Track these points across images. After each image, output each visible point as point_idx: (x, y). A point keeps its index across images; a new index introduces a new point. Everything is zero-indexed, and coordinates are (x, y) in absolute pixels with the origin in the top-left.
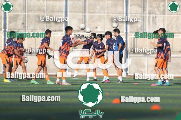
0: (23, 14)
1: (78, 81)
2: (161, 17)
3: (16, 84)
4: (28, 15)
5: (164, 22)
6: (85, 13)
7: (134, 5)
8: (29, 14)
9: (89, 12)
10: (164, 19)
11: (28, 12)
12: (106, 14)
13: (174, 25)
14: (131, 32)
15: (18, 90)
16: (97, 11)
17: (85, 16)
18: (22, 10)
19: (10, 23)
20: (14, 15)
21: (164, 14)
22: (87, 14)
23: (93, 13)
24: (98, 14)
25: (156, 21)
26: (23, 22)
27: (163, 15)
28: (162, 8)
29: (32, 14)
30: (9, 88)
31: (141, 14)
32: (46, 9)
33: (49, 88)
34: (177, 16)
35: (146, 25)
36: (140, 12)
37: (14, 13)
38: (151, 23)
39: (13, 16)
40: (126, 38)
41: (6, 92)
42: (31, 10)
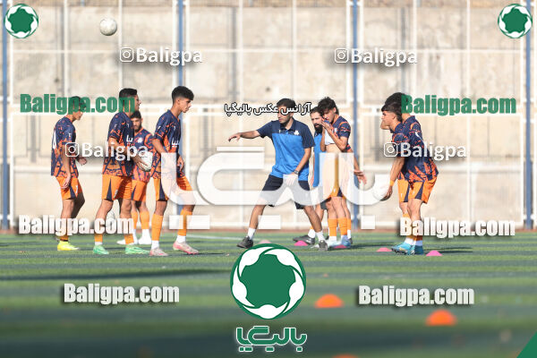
0: (54, 52)
1: (218, 245)
2: (453, 55)
3: (38, 256)
4: (70, 55)
5: (462, 71)
6: (234, 46)
7: (377, 21)
8: (74, 51)
9: (247, 46)
10: (461, 63)
11: (70, 48)
12: (295, 50)
13: (490, 78)
14: (368, 101)
15: (45, 272)
16: (269, 41)
17: (234, 55)
18: (52, 42)
19: (19, 78)
20: (30, 55)
21: (462, 47)
22: (241, 51)
23: (258, 46)
24: (274, 50)
25: (439, 67)
26: (55, 77)
27: (458, 51)
28: (455, 32)
29: (81, 52)
30: (18, 266)
31: (395, 48)
32: (123, 38)
33: (135, 265)
34: (498, 52)
35: (410, 81)
36: (393, 44)
37: (30, 48)
38: (426, 73)
39: (27, 58)
40: (355, 117)
41: (9, 279)
42: (79, 42)
